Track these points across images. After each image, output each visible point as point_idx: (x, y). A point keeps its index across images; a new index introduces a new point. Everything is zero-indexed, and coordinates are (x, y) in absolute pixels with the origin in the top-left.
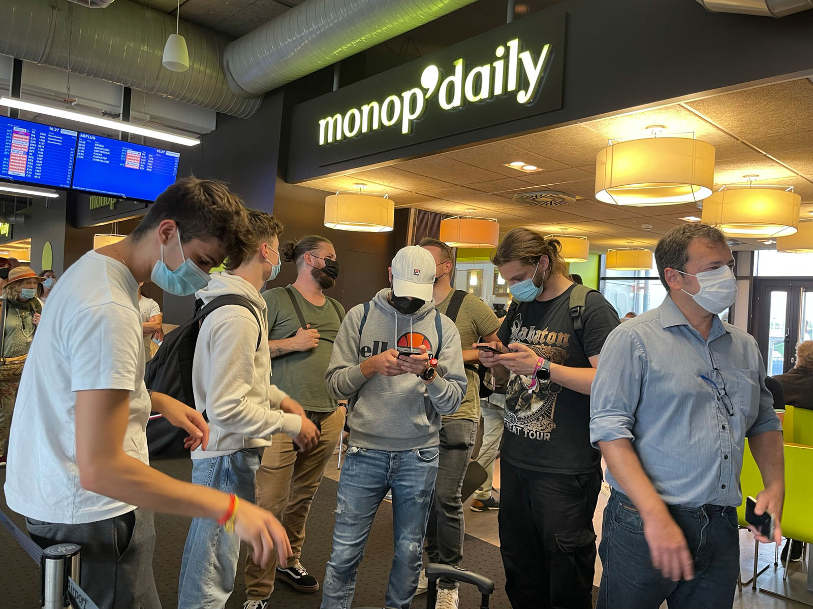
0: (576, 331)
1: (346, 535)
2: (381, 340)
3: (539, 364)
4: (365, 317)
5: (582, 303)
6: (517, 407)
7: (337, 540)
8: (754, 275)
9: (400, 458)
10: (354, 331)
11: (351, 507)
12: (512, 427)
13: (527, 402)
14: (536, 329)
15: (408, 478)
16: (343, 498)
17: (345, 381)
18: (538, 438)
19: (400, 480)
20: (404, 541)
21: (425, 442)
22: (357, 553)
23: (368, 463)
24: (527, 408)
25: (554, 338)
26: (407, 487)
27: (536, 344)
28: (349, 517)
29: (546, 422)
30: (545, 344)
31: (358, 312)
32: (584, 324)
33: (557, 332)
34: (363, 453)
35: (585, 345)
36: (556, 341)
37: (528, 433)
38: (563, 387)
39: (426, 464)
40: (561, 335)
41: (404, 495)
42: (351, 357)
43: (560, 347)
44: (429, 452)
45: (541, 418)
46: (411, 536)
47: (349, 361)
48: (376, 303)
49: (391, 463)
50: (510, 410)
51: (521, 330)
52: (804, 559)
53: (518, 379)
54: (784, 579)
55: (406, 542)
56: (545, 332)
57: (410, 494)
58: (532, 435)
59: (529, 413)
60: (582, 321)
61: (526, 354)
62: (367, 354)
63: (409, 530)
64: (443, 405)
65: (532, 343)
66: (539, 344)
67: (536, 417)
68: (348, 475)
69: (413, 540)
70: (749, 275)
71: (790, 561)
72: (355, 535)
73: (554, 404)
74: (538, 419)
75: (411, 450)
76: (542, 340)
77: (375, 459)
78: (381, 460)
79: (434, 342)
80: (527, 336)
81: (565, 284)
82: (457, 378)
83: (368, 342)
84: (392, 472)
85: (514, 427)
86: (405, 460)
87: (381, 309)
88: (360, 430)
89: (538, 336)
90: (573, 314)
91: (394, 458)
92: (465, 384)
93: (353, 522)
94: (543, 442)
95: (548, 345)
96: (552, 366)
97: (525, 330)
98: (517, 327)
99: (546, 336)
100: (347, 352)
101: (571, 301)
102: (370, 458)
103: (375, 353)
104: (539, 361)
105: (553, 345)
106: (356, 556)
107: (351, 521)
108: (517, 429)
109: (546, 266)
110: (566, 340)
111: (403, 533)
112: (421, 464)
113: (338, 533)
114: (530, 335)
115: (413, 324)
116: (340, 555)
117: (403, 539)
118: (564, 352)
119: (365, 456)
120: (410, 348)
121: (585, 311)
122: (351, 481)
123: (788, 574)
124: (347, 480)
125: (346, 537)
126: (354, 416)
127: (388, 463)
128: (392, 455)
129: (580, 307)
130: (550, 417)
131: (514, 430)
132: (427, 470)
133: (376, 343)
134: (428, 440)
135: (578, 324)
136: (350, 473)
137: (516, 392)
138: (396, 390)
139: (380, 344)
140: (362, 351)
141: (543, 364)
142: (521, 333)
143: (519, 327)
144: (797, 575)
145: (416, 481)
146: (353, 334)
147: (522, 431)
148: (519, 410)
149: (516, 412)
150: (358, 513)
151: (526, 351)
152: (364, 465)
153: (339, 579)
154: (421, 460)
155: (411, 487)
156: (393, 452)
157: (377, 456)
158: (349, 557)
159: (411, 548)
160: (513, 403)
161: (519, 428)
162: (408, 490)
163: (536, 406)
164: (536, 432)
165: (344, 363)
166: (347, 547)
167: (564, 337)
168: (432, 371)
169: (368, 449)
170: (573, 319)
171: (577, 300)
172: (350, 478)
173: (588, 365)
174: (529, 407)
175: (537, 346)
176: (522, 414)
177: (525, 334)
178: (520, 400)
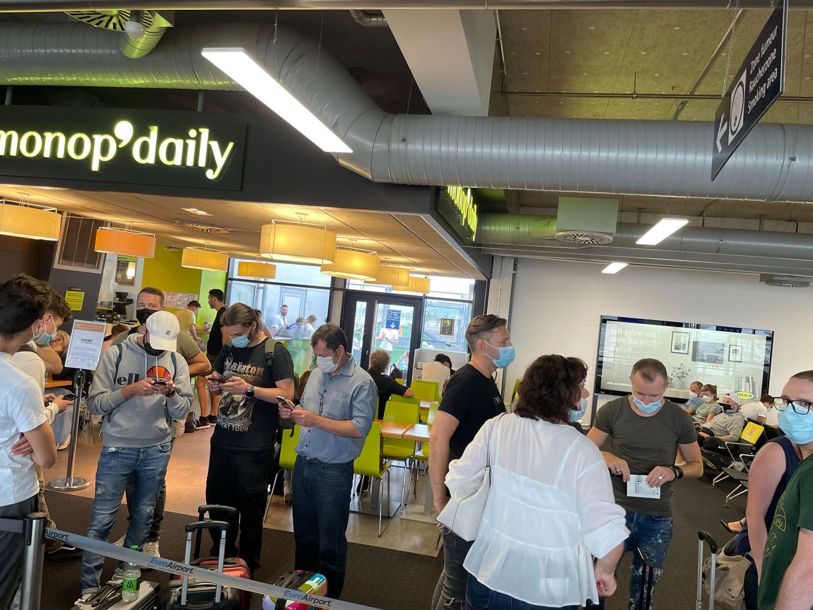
0: (268, 367)
1: (106, 507)
2: (134, 372)
3: (248, 388)
4: (120, 355)
5: (272, 350)
6: (228, 413)
7: (98, 512)
8: (347, 288)
9: (147, 452)
10: (112, 367)
11: (110, 489)
12: (224, 424)
13: (235, 410)
14: (243, 364)
15: (152, 464)
16: (103, 483)
17: (107, 401)
18: (241, 430)
19: (145, 466)
20: (144, 507)
21: (164, 439)
22: (113, 518)
23: (122, 458)
24: (235, 413)
25: (255, 370)
26: (150, 470)
27: (243, 374)
28: (109, 495)
29: (246, 420)
30: (249, 374)
31: (115, 353)
32: (273, 362)
33: (257, 367)
34: (119, 451)
35: (273, 375)
36: (256, 372)
37: (235, 428)
38: (258, 399)
39: (164, 454)
40: (259, 369)
41: (146, 476)
42: (108, 384)
43: (259, 376)
44: (166, 446)
45: (243, 418)
46: (149, 503)
47: (107, 388)
48: (127, 345)
49: (141, 456)
50: (224, 414)
51: (232, 364)
52: (369, 490)
53: (230, 395)
54: (358, 503)
55: (145, 507)
56: (249, 367)
57: (152, 474)
58: (237, 429)
59: (236, 416)
60: (272, 361)
61: (240, 382)
62: (122, 383)
63: (147, 499)
64: (177, 413)
65: (240, 373)
66: (245, 373)
67: (240, 418)
68: (107, 467)
69: (150, 505)
70: (343, 288)
71: (362, 492)
72: (112, 507)
73: (251, 411)
74: (241, 419)
75: (154, 446)
76: (247, 371)
77: (128, 454)
78: (133, 455)
79: (172, 371)
80: (236, 368)
81: (262, 337)
82: (188, 395)
83: (123, 373)
84: (141, 462)
85: (225, 425)
86: (150, 452)
87: (132, 350)
88: (117, 435)
89: (244, 368)
90: (266, 357)
91: (143, 452)
92: (192, 399)
93: (112, 498)
94: (244, 432)
95: (251, 375)
96: (256, 388)
97: (235, 364)
98: (230, 362)
99: (250, 369)
100: (106, 381)
101: (266, 349)
102: (125, 454)
103: (130, 383)
104: (248, 386)
105: (254, 375)
106: (112, 521)
107: (110, 498)
108: (227, 426)
109: (255, 327)
110: (262, 372)
111: (143, 501)
112: (161, 455)
113: (98, 507)
114: (239, 367)
115: (158, 360)
116: (101, 521)
117: (142, 505)
118: (260, 379)
119: (121, 453)
120: (156, 377)
121: (274, 355)
122: (110, 471)
123: (360, 500)
124: (106, 470)
125: (106, 509)
126: (111, 426)
127: (138, 456)
128: (142, 450)
129: (272, 352)
130: (248, 418)
131: (225, 426)
132: (165, 458)
133: (131, 375)
134: (165, 438)
135: (270, 363)
136: (109, 465)
137: (228, 403)
138: (146, 407)
139: (134, 376)
140: (118, 380)
141: (249, 387)
142: (232, 366)
143: (231, 363)
144: (365, 499)
145: (157, 466)
146: (112, 369)
147: (231, 427)
148: (230, 414)
149: (227, 415)
150: (115, 491)
151: (239, 381)
152: (120, 459)
153: (99, 537)
154: (161, 452)
155: (153, 470)
156: (142, 448)
157: (130, 452)
158: (108, 522)
159: (148, 511)
160: (226, 410)
161: (229, 425)
162: (151, 472)
163: (240, 412)
164: (240, 427)
165: (104, 390)
166: (106, 515)
167: (260, 370)
168: (173, 392)
169: (123, 448)
170: (267, 360)
171: (269, 349)
172: (108, 469)
173: (275, 386)
174: (236, 412)
175: (244, 375)
176: (231, 417)
177: (235, 367)
178: (231, 408)
